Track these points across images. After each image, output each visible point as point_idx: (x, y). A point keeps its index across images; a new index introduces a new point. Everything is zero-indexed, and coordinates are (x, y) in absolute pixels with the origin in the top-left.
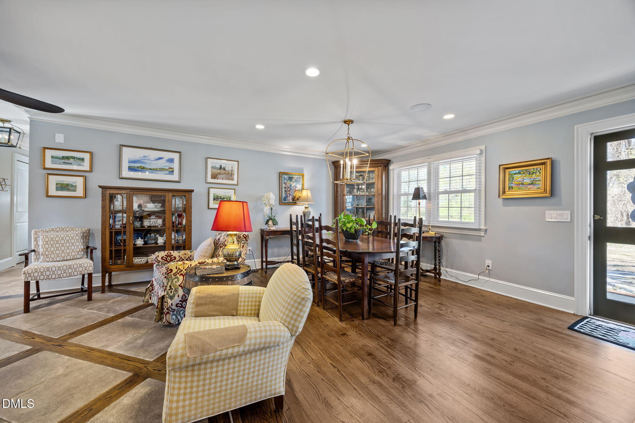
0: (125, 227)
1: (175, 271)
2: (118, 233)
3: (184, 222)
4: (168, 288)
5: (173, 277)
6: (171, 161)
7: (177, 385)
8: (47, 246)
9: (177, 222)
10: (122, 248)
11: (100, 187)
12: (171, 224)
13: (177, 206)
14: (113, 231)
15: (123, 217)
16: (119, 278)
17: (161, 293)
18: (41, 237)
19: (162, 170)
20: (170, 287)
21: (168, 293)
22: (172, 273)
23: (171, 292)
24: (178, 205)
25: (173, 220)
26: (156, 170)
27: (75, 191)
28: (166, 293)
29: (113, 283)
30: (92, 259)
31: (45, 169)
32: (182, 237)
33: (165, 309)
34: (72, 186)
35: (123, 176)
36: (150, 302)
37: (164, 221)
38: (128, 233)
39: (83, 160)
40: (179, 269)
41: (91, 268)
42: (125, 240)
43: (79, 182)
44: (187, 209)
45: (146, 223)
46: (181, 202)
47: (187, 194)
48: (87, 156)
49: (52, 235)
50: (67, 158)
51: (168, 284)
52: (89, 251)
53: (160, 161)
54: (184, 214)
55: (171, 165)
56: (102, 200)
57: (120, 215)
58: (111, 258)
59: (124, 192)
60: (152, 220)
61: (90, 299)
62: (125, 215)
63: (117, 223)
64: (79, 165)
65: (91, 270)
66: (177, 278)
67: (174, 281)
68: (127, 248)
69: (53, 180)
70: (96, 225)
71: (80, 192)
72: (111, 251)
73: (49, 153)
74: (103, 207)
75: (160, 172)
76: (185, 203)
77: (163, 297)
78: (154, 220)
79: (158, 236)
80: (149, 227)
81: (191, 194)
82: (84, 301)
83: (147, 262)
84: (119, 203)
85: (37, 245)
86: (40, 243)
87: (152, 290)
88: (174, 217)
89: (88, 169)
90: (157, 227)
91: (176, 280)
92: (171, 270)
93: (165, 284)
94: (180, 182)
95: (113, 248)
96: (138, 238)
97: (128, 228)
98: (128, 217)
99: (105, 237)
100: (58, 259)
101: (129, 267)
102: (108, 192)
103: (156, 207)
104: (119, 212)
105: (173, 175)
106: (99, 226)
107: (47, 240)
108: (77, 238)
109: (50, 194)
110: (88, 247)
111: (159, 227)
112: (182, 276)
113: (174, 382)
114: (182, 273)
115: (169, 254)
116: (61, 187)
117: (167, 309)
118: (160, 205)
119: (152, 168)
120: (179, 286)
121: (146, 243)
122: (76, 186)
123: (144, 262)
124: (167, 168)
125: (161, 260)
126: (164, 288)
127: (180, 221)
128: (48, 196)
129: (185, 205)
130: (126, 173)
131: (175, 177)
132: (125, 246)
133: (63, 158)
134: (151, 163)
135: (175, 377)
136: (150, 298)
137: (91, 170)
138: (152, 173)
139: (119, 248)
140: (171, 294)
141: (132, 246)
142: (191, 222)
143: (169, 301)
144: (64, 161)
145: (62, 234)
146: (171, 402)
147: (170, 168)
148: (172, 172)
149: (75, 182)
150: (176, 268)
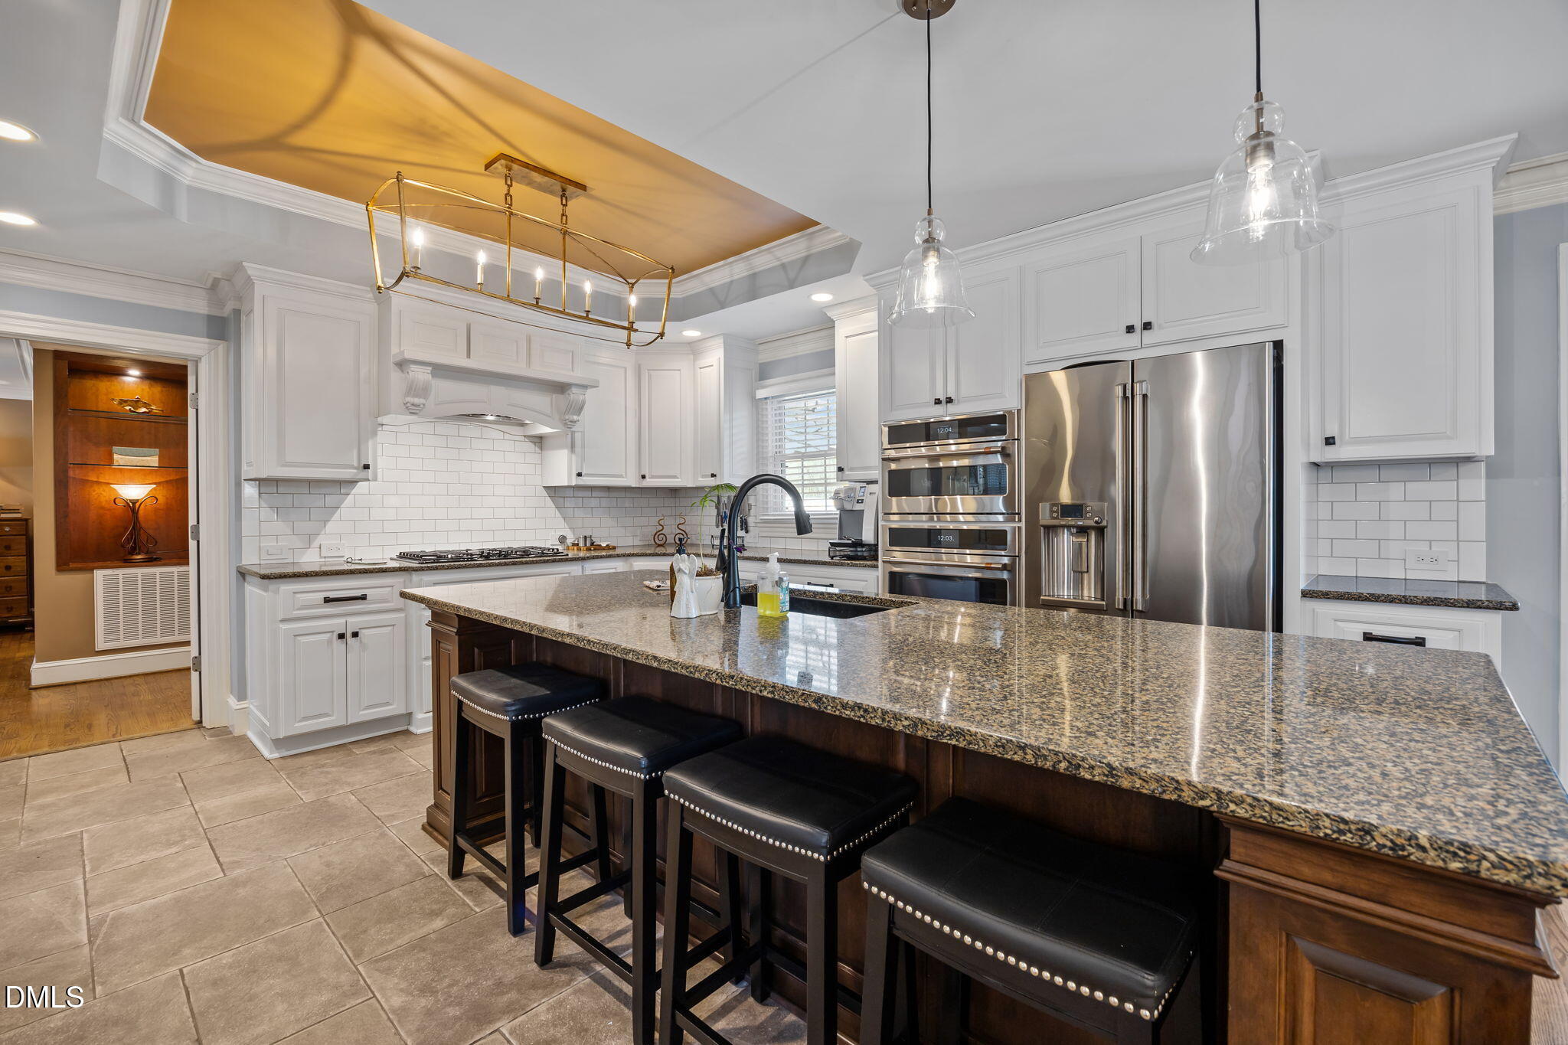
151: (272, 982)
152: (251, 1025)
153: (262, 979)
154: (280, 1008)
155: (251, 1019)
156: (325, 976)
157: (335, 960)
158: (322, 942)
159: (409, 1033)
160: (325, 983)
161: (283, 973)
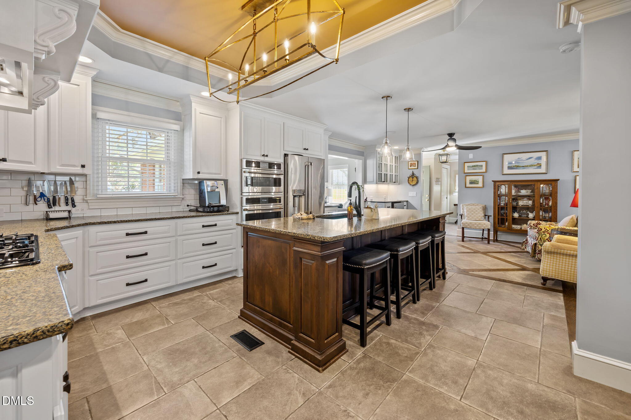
0: (507, 205)
1: (543, 230)
2: (502, 208)
3: (550, 204)
4: (539, 239)
5: (542, 233)
6: (539, 158)
7: (546, 261)
8: (468, 212)
9: (544, 203)
10: (505, 217)
11: (493, 181)
12: (539, 204)
13: (544, 192)
14: (500, 207)
15: (505, 199)
16: (502, 237)
17: (534, 242)
18: (465, 208)
19: (531, 166)
20: (540, 239)
21: (539, 242)
22: (542, 231)
23: (541, 242)
24: (545, 190)
25: (540, 202)
26: (527, 166)
27: (478, 184)
28: (537, 242)
29: (498, 239)
30: (489, 221)
31: (465, 173)
32: (549, 215)
33: (537, 251)
34: (477, 181)
35: (505, 173)
36: (526, 250)
37: (533, 202)
38: (508, 209)
39: (482, 166)
40: (546, 229)
41: (489, 226)
42: (506, 213)
43: (480, 179)
44: (553, 195)
45: (521, 203)
46: (548, 188)
47: (553, 183)
48: (484, 164)
49: (470, 207)
50: (474, 166)
51: (539, 237)
52: (487, 217)
53: (531, 160)
54: (550, 198)
55: (539, 162)
56: (494, 189)
57: (504, 197)
58: (499, 223)
59: (506, 183)
60: (524, 201)
61: (489, 243)
62: (507, 198)
63: (501, 202)
64: (480, 169)
65: (489, 227)
66: (545, 235)
67: (543, 236)
68: (508, 218)
69: (469, 179)
70: (490, 204)
71: (480, 185)
72: (498, 219)
73: (466, 165)
74: (494, 193)
75: (530, 168)
76: (551, 189)
77: (535, 244)
78: (526, 201)
79: (528, 212)
80: (522, 205)
81: (557, 183)
82: (486, 243)
83: (521, 228)
84: (503, 190)
85: (463, 212)
86: (465, 211)
87: (527, 243)
88: (542, 199)
89: (484, 171)
90: (528, 206)
91: (544, 235)
92: (541, 229)
93: (537, 237)
94: (547, 173)
95: (500, 217)
96: (515, 213)
97: (508, 206)
98: (509, 199)
99: (495, 210)
100: (473, 219)
101: (510, 230)
102: (497, 184)
103: (527, 192)
104: (503, 195)
105: (541, 168)
106: (492, 204)
107: (468, 209)
108: (481, 209)
109: (467, 186)
110: (485, 215)
111: (530, 206)
112: (548, 234)
113: (545, 259)
114: (548, 232)
115: (539, 223)
116: (471, 183)
117: (538, 251)
118: (531, 191)
119: (524, 165)
120: (547, 239)
121: (520, 216)
122: (478, 181)
123: (519, 228)
124: (535, 164)
125: (533, 226)
126: (537, 239)
127: (547, 203)
128: (466, 187)
129: (551, 190)
130: (506, 171)
131: (543, 170)
132: (507, 216)
133: (473, 166)
134: (523, 162)
135: (545, 257)
136: (526, 248)
137: (486, 172)
138: (524, 169)
139: (503, 217)
140: (541, 243)
141: (511, 217)
142: (556, 203)
143: (540, 246)
144: (473, 168)
145: (474, 207)
146: (544, 266)
147: (538, 164)
148: (539, 166)
149: (478, 179)
150: (545, 228)
151: (501, 392)
152: (518, 385)
153: (504, 396)
154: (505, 381)
155: (517, 387)
156: (483, 378)
157: (475, 379)
158: (472, 389)
159: (436, 332)
160: (486, 375)
161: (495, 391)
